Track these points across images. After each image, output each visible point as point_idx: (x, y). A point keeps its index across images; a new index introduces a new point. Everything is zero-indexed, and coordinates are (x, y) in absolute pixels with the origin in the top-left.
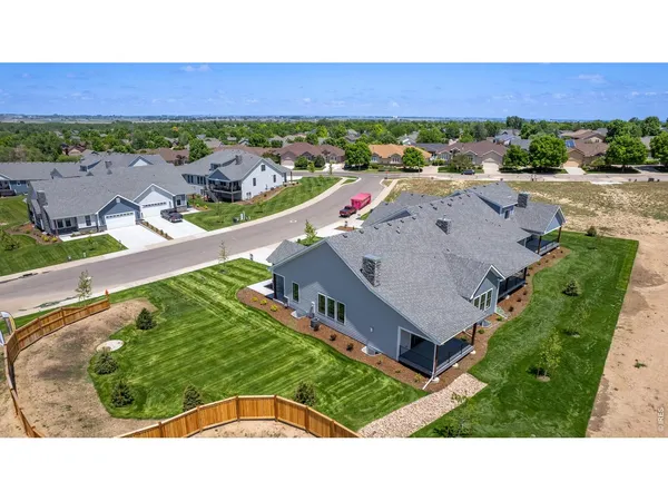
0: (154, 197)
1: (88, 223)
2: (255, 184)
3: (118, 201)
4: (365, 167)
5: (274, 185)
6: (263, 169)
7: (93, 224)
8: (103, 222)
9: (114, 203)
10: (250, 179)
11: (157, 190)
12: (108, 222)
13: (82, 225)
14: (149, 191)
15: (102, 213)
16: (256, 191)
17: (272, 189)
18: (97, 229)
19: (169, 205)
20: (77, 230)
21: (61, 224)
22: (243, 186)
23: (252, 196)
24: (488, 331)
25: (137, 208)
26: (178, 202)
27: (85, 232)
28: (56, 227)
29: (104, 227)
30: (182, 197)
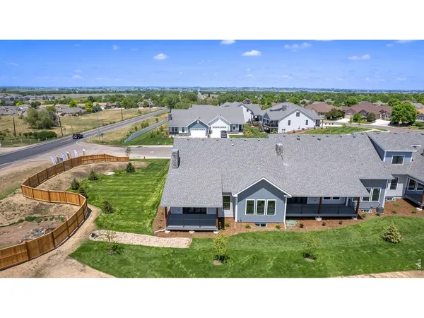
0: (220, 123)
1: (183, 131)
2: (289, 124)
3: (198, 122)
4: (410, 124)
5: (305, 127)
6: (298, 115)
7: (185, 132)
8: (189, 132)
9: (196, 123)
10: (286, 121)
11: (222, 120)
12: (192, 132)
13: (180, 132)
14: (217, 119)
15: (189, 127)
16: (289, 129)
17: (303, 129)
18: (186, 135)
19: (228, 128)
20: (178, 133)
21: (173, 130)
22: (280, 124)
23: (286, 131)
24: (254, 229)
25: (207, 127)
26: (234, 128)
27: (181, 135)
28: (171, 131)
29: (189, 134)
30: (237, 125)
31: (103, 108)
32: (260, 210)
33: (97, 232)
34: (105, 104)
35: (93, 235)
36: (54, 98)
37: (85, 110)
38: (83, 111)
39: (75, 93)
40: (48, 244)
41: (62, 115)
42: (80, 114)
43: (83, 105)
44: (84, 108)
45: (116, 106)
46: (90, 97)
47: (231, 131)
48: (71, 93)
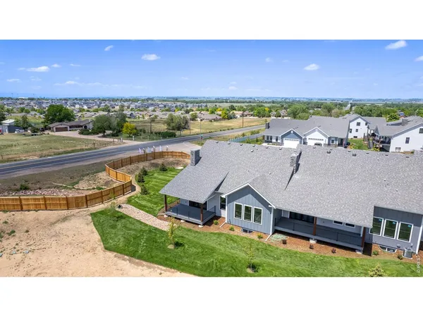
0: (317, 135)
1: (277, 140)
2: (407, 142)
3: (292, 132)
6: (422, 132)
7: (279, 141)
8: (282, 141)
9: (289, 133)
10: (403, 137)
11: (319, 132)
12: (285, 141)
13: (274, 141)
14: (314, 131)
15: (283, 137)
16: (406, 148)
18: (279, 144)
19: (325, 141)
20: (271, 142)
21: (268, 139)
22: (392, 141)
23: (402, 151)
24: (238, 232)
25: (301, 138)
26: (333, 141)
27: (274, 144)
28: (266, 139)
29: (282, 144)
30: (336, 138)
31: (239, 116)
32: (248, 217)
33: (123, 206)
34: (241, 112)
35: (120, 207)
36: (206, 106)
37: (221, 117)
38: (219, 117)
39: (227, 102)
40: (83, 203)
41: (201, 120)
42: (216, 120)
43: (220, 113)
44: (220, 115)
45: (252, 115)
46: (232, 106)
47: (329, 144)
48: (223, 102)
